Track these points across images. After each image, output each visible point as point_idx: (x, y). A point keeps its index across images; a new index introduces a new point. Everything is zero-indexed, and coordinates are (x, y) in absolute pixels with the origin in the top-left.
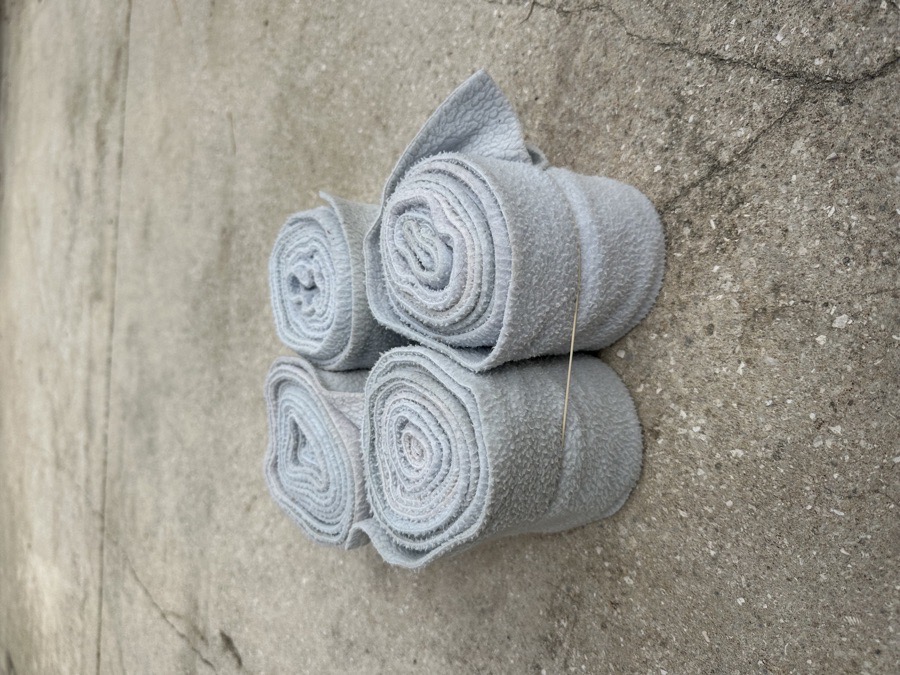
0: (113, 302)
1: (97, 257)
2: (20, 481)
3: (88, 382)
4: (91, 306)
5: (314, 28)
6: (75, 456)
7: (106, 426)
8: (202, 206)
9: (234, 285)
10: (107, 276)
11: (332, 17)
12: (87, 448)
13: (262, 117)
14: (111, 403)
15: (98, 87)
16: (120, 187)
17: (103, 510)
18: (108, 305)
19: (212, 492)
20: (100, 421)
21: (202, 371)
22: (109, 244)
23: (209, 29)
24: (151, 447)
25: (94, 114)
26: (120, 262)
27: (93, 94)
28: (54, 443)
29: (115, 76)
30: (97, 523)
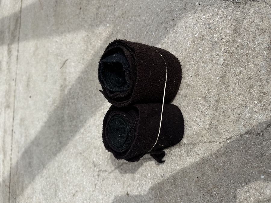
0: (14, 109)
4: (5, 110)
5: (103, 10)
7: (11, 154)
8: (52, 76)
10: (12, 99)
13: (79, 44)
14: (13, 146)
15: (9, 32)
16: (17, 67)
17: (10, 185)
18: (12, 110)
19: (57, 186)
21: (52, 139)
22: (13, 88)
23: (55, 11)
24: (30, 164)
25: (7, 41)
26: (17, 95)
27: (7, 34)
29: (16, 28)
30: (8, 190)
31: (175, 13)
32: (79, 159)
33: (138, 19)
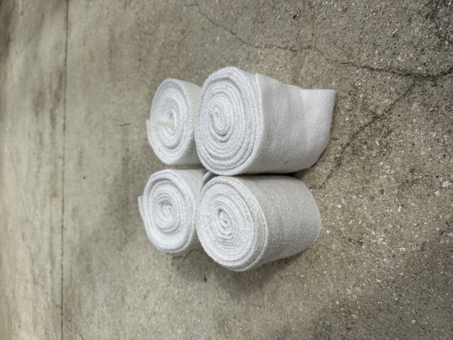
0: (63, 197)
1: (53, 176)
2: (13, 292)
3: (51, 238)
4: (51, 200)
5: (166, 61)
6: (45, 277)
7: (62, 260)
8: (111, 147)
9: (131, 185)
10: (59, 184)
11: (175, 56)
12: (51, 272)
13: (141, 104)
14: (64, 249)
15: (50, 93)
16: (65, 140)
17: (62, 304)
18: (61, 199)
19: (125, 290)
20: (58, 257)
21: (115, 228)
22: (60, 169)
23: (110, 63)
24: (88, 269)
25: (49, 106)
26: (66, 178)
27: (48, 96)
28: (32, 271)
29: (60, 87)
30: (59, 311)
31: (239, 64)
32: (150, 248)
33: (203, 72)
